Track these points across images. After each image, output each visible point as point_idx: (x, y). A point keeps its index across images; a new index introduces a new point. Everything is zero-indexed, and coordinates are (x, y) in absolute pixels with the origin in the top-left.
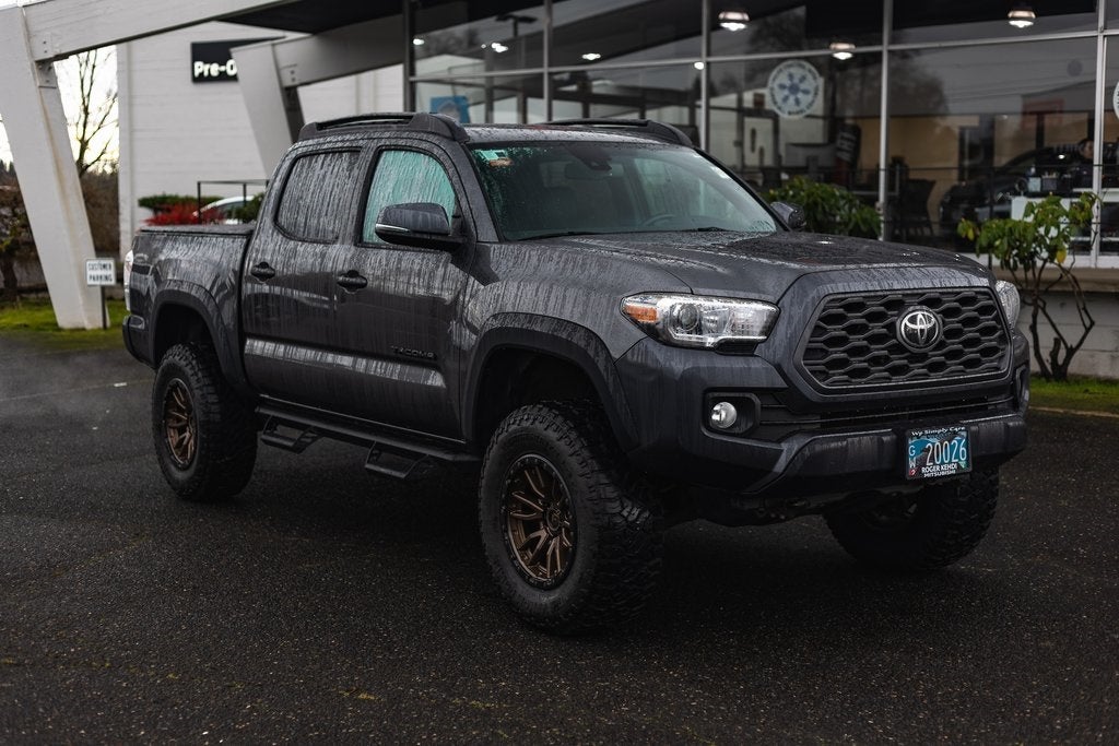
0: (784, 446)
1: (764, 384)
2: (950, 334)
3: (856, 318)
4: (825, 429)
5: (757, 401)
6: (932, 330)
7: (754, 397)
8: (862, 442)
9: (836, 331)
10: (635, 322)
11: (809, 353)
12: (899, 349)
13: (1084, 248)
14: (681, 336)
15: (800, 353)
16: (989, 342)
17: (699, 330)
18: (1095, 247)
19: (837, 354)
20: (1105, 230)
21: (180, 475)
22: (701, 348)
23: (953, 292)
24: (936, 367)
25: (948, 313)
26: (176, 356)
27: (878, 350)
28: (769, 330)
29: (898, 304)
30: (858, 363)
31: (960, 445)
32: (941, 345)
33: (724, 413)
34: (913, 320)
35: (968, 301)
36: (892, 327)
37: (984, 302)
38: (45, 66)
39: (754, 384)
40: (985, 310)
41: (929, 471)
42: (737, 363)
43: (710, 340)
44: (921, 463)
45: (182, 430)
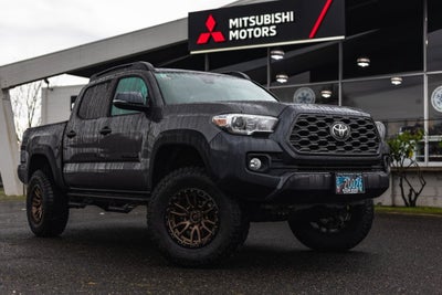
0: (282, 178)
1: (272, 150)
2: (354, 135)
3: (312, 124)
4: (299, 170)
5: (270, 158)
6: (346, 132)
7: (268, 156)
8: (316, 177)
9: (304, 129)
10: (217, 126)
11: (292, 137)
12: (331, 139)
13: (422, 160)
14: (237, 130)
15: (288, 138)
16: (372, 140)
17: (245, 129)
18: (426, 159)
19: (305, 138)
20: (430, 153)
21: (36, 226)
22: (246, 135)
23: (355, 118)
24: (348, 149)
25: (353, 126)
26: (37, 175)
27: (322, 139)
28: (275, 128)
29: (331, 120)
30: (313, 143)
31: (359, 181)
32: (350, 139)
33: (256, 163)
34: (337, 127)
35: (361, 122)
36: (328, 129)
37: (369, 123)
38: (6, 90)
39: (268, 150)
40: (369, 127)
41: (346, 191)
42: (261, 141)
43: (249, 133)
44: (342, 187)
45: (38, 207)
